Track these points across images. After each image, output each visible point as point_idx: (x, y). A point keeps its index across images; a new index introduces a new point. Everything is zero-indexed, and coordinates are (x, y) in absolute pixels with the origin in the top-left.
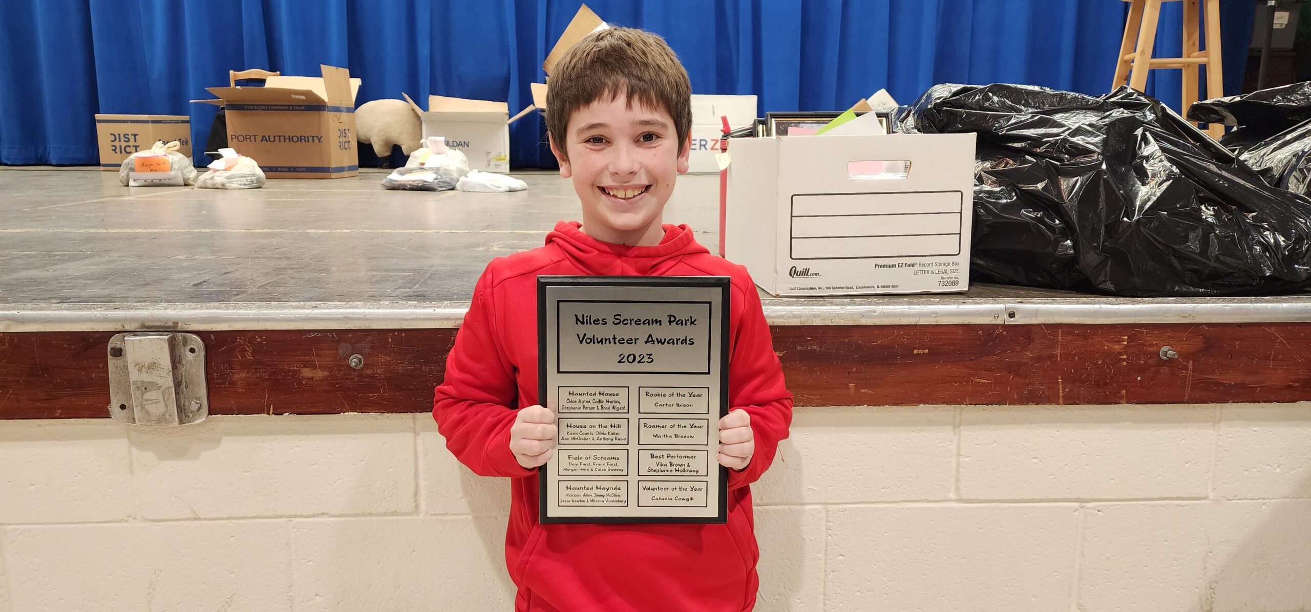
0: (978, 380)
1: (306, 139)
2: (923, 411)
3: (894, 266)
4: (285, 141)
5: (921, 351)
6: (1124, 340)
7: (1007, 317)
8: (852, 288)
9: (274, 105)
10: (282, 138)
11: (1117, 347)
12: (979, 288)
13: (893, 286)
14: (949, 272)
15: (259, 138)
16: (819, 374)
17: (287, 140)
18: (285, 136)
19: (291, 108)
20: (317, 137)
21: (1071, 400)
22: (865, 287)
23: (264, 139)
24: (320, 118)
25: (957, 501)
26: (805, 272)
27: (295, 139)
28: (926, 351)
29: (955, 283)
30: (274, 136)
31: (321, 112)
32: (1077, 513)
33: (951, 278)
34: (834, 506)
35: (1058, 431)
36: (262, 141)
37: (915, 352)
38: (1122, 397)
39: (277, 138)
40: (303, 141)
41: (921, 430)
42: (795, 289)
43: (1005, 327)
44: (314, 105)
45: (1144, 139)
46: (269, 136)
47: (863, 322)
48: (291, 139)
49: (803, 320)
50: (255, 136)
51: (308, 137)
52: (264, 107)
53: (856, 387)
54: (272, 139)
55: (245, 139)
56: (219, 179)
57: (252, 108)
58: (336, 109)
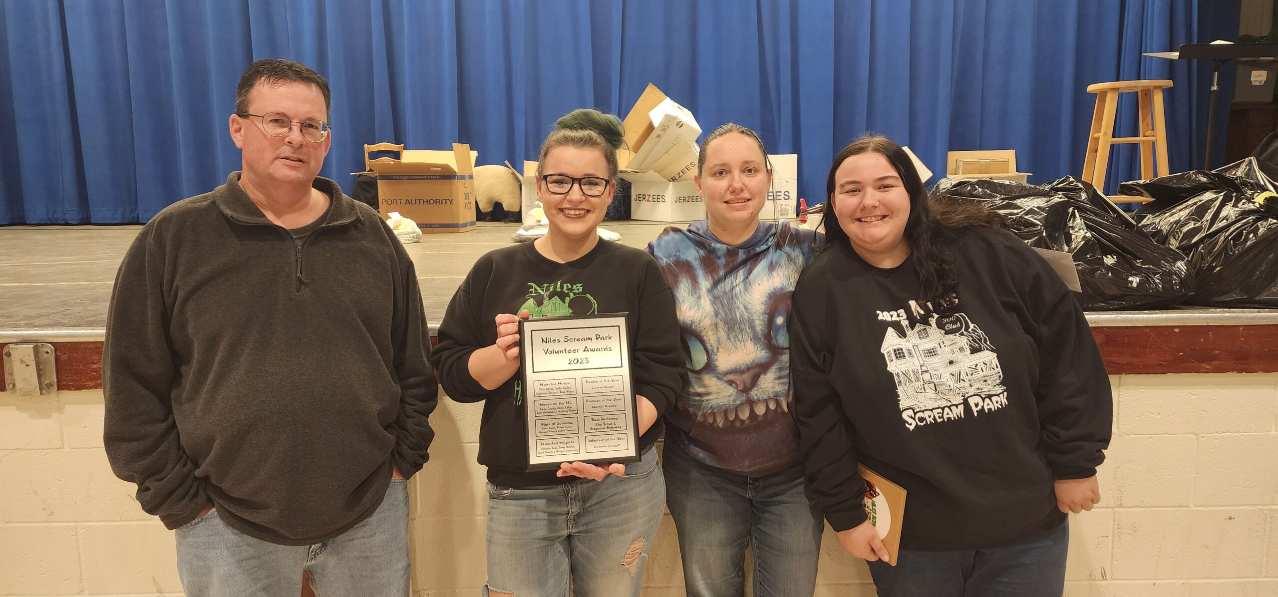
1: (441, 202)
4: (424, 204)
9: (416, 176)
10: (421, 202)
15: (403, 202)
17: (426, 203)
18: (423, 200)
19: (429, 177)
20: (451, 200)
23: (407, 202)
24: (453, 184)
27: (432, 202)
30: (416, 200)
31: (453, 180)
36: (405, 204)
39: (418, 201)
40: (438, 203)
44: (446, 175)
45: (1073, 215)
46: (411, 200)
48: (428, 202)
50: (400, 199)
51: (444, 200)
52: (407, 177)
54: (414, 202)
55: (393, 202)
57: (398, 178)
58: (463, 177)
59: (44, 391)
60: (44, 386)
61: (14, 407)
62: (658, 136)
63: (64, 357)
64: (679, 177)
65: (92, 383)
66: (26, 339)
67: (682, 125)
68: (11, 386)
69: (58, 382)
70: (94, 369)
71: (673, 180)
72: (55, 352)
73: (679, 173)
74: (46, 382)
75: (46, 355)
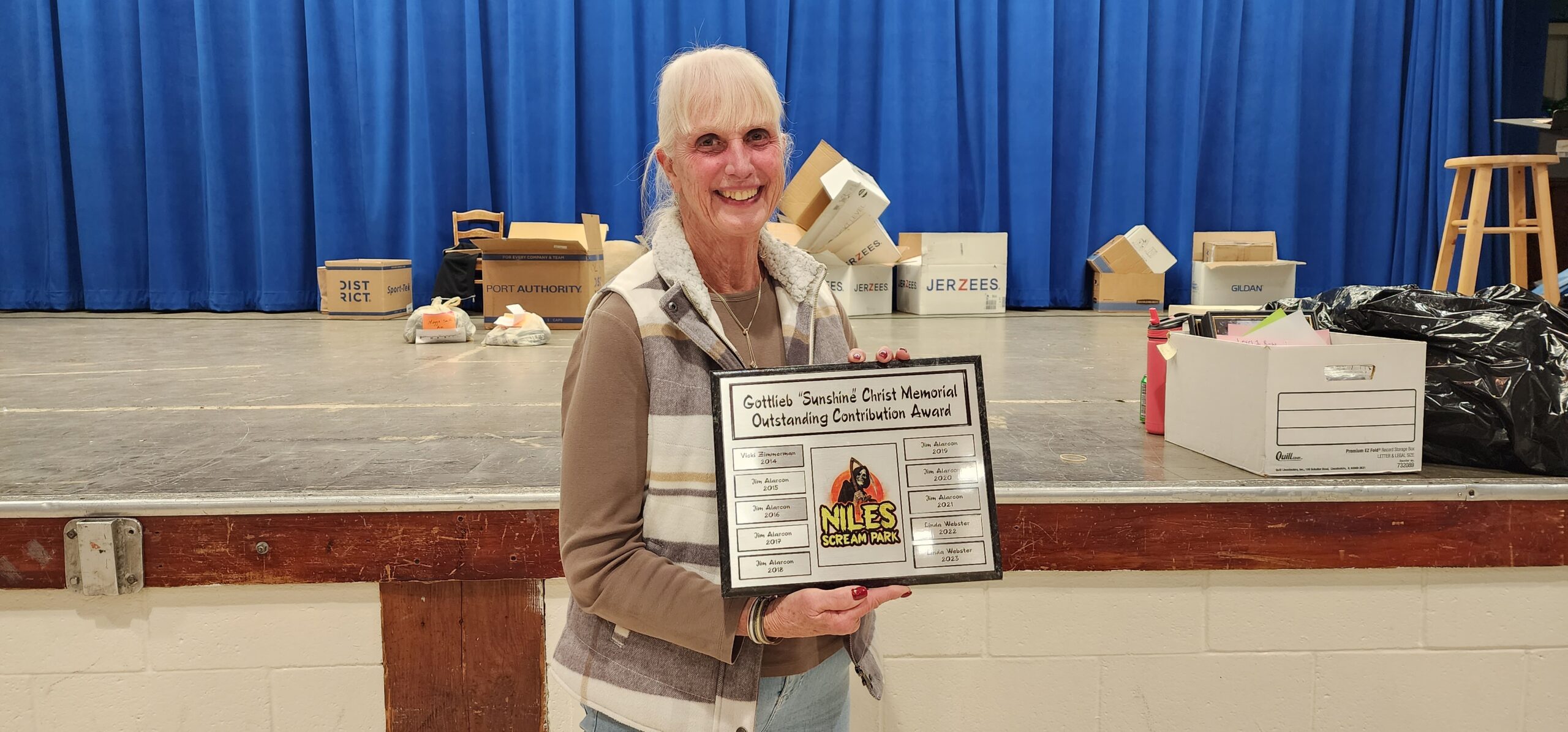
0: (1444, 547)
1: (565, 289)
2: (1400, 572)
3: (1361, 451)
4: (542, 292)
5: (1398, 523)
6: (1562, 513)
7: (1468, 495)
8: (1328, 469)
9: (535, 255)
10: (540, 289)
11: (1556, 519)
12: (1435, 469)
13: (1361, 468)
14: (1406, 455)
15: (515, 289)
16: (1315, 542)
17: (545, 291)
18: (542, 287)
19: (550, 258)
20: (576, 287)
21: (1519, 563)
22: (1337, 469)
23: (521, 289)
24: (579, 267)
25: (1424, 648)
26: (1289, 457)
27: (553, 289)
28: (1402, 523)
29: (1411, 465)
30: (532, 287)
31: (581, 261)
32: (1523, 658)
33: (1408, 461)
34: (1322, 653)
35: (1507, 589)
36: (518, 291)
37: (1394, 523)
38: (1560, 560)
39: (534, 288)
40: (561, 291)
41: (1395, 589)
42: (1280, 470)
43: (1465, 502)
44: (574, 255)
45: (1551, 342)
46: (526, 287)
47: (1352, 499)
48: (548, 289)
49: (1303, 497)
50: (511, 286)
51: (566, 287)
52: (522, 257)
53: (1345, 553)
54: (529, 289)
55: (501, 289)
56: (511, 336)
57: (510, 257)
58: (594, 258)
59: (123, 588)
60: (124, 581)
61: (74, 611)
62: (836, 208)
63: (156, 538)
64: (859, 259)
65: (196, 576)
66: (100, 512)
67: (866, 194)
68: (74, 581)
69: (145, 574)
70: (201, 555)
71: (851, 263)
72: (144, 531)
73: (859, 254)
74: (127, 576)
75: (129, 536)
